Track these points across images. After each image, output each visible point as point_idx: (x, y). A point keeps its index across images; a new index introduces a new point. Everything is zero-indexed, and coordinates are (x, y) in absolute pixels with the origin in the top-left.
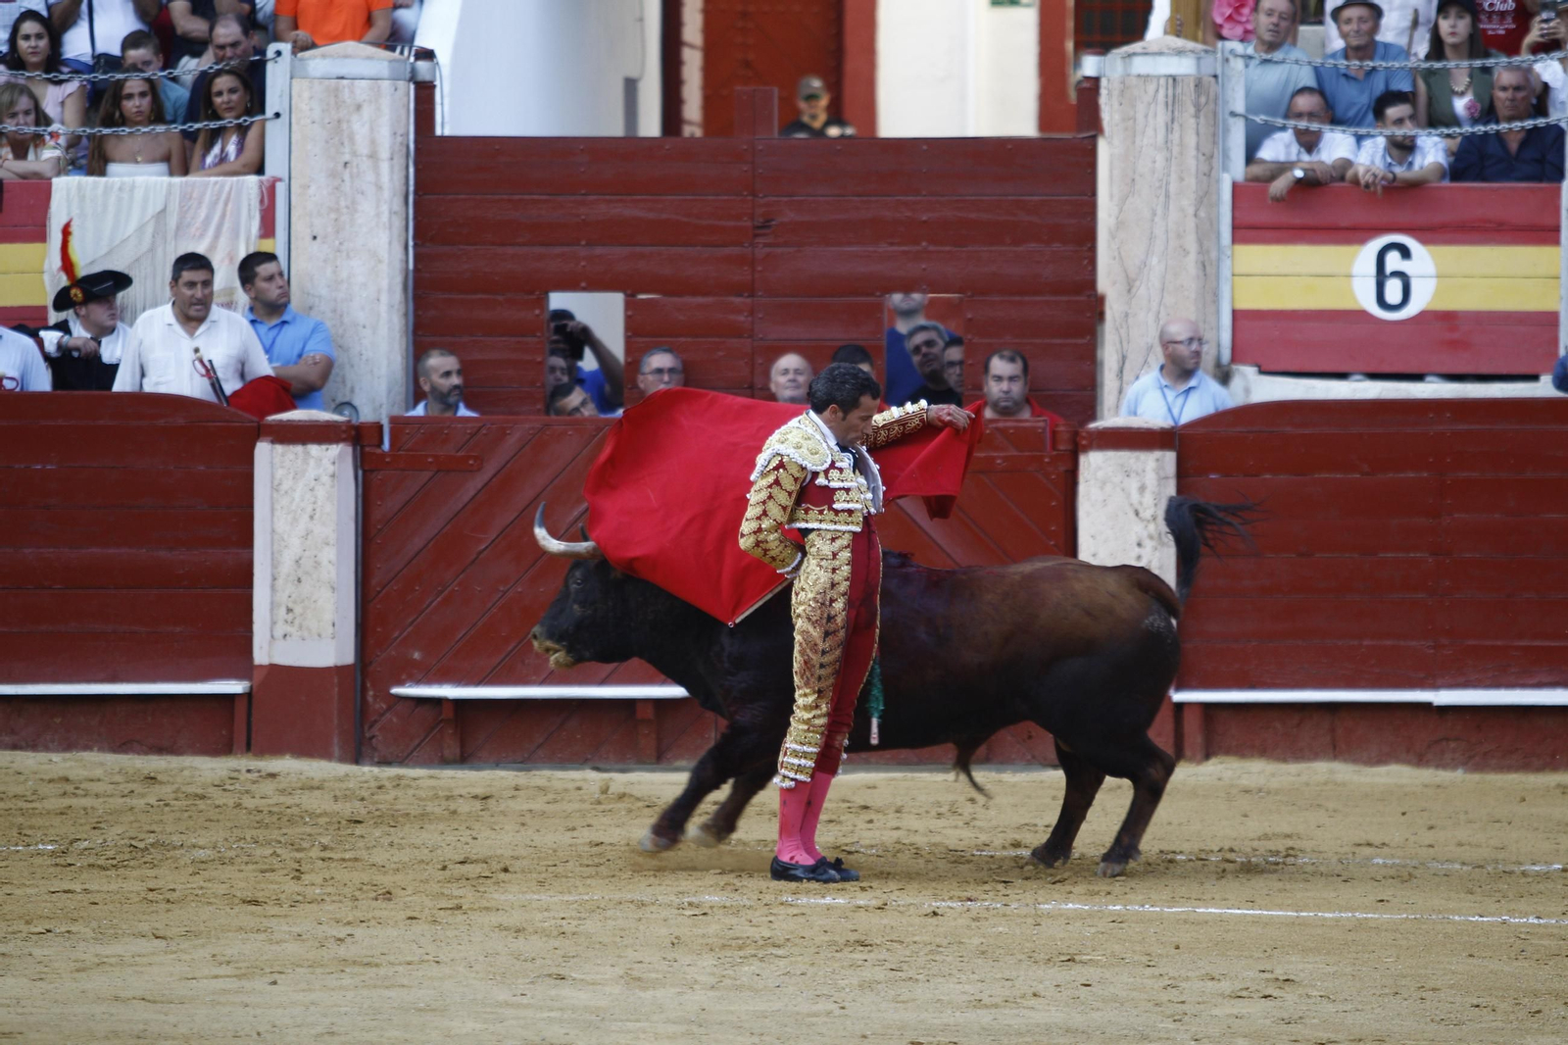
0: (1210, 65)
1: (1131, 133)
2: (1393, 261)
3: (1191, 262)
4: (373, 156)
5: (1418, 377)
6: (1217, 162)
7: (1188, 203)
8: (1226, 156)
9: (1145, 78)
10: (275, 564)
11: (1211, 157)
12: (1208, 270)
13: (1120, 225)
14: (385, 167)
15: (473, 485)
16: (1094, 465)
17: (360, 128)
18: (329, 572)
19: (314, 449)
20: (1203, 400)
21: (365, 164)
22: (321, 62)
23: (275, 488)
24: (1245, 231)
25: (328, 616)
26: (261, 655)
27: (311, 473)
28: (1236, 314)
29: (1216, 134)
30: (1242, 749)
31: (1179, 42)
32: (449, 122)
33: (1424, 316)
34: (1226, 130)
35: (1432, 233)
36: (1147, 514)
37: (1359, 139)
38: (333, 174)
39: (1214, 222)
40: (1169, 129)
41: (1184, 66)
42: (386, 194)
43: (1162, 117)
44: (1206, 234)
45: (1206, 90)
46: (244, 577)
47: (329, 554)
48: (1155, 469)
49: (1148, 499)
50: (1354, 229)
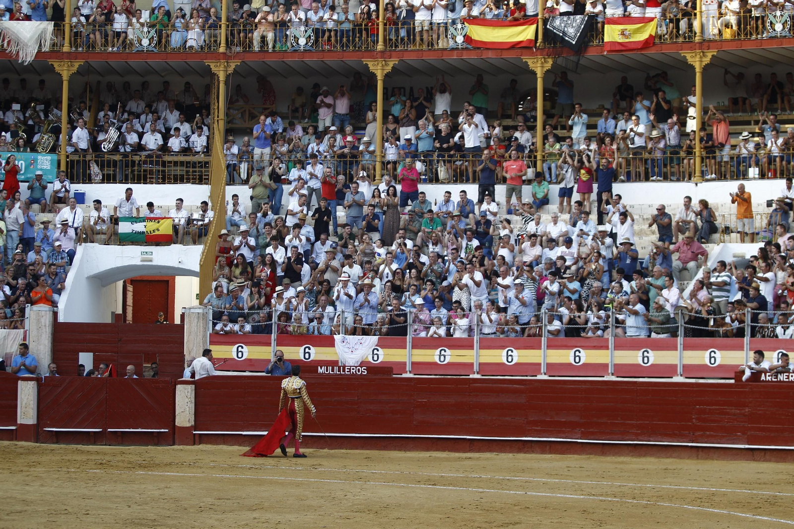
0: (205, 311)
1: (190, 323)
2: (240, 349)
4: (45, 326)
5: (245, 371)
7: (201, 337)
8: (208, 328)
9: (193, 313)
10: (21, 404)
11: (205, 329)
13: (188, 341)
14: (47, 328)
15: (60, 389)
16: (179, 387)
17: (43, 320)
18: (32, 406)
19: (29, 382)
21: (44, 327)
22: (36, 308)
23: (22, 390)
24: (212, 342)
25: (32, 414)
26: (19, 422)
27: (29, 387)
29: (207, 324)
30: (206, 443)
31: (200, 306)
32: (61, 319)
33: (245, 360)
34: (209, 323)
35: (247, 344)
36: (188, 397)
38: (37, 329)
39: (206, 341)
40: (197, 323)
41: (200, 311)
42: (48, 333)
43: (196, 320)
44: (204, 343)
45: (204, 315)
46: (15, 407)
47: (32, 402)
48: (190, 389)
49: (189, 394)
50: (233, 343)
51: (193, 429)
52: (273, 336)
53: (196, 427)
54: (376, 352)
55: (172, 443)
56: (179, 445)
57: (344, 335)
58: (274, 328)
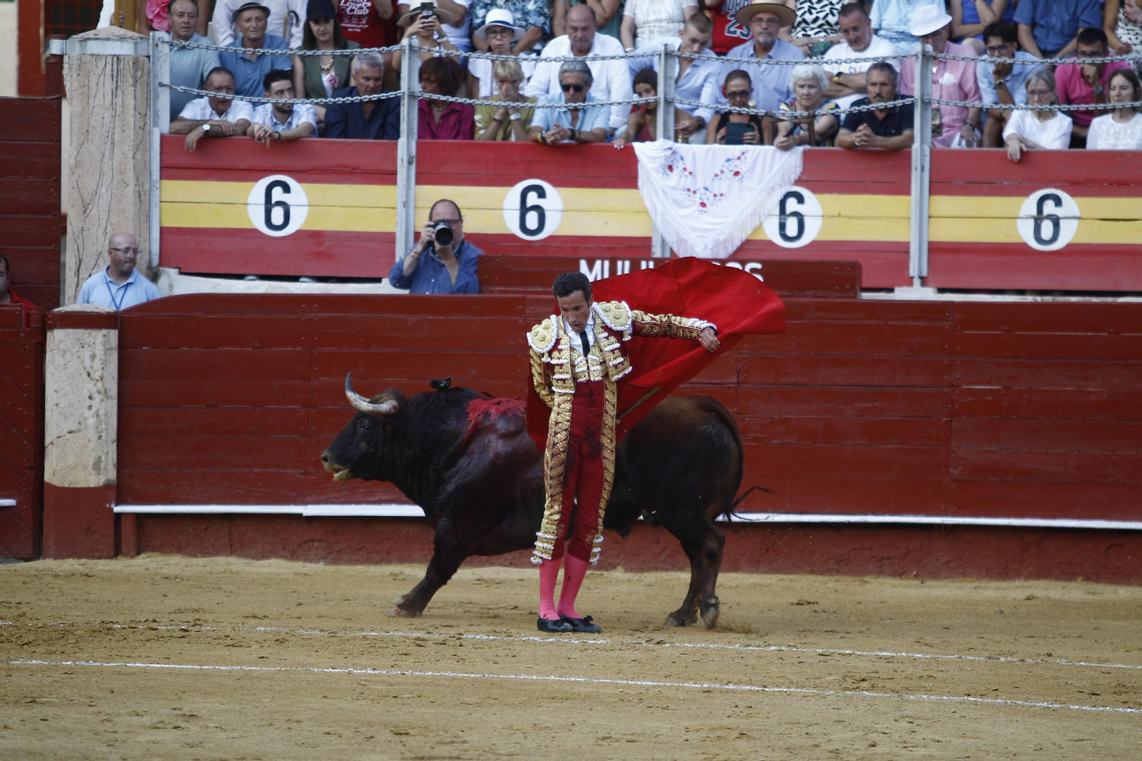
0: (144, 49)
1: (87, 97)
2: (277, 194)
3: (130, 192)
5: (295, 279)
6: (150, 120)
7: (128, 149)
8: (156, 115)
9: (97, 57)
11: (145, 115)
12: (143, 198)
13: (78, 164)
16: (58, 339)
20: (139, 292)
24: (170, 171)
28: (163, 231)
29: (149, 99)
30: (163, 548)
31: (122, 31)
33: (299, 233)
34: (157, 97)
35: (304, 175)
36: (97, 375)
37: (255, 104)
39: (147, 163)
40: (114, 95)
41: (125, 49)
43: (109, 86)
44: (141, 171)
45: (141, 67)
48: (103, 342)
49: (97, 364)
50: (249, 170)
51: (113, 495)
52: (406, 146)
53: (121, 491)
54: (792, 205)
55: (29, 550)
56: (56, 558)
57: (670, 143)
58: (408, 118)
